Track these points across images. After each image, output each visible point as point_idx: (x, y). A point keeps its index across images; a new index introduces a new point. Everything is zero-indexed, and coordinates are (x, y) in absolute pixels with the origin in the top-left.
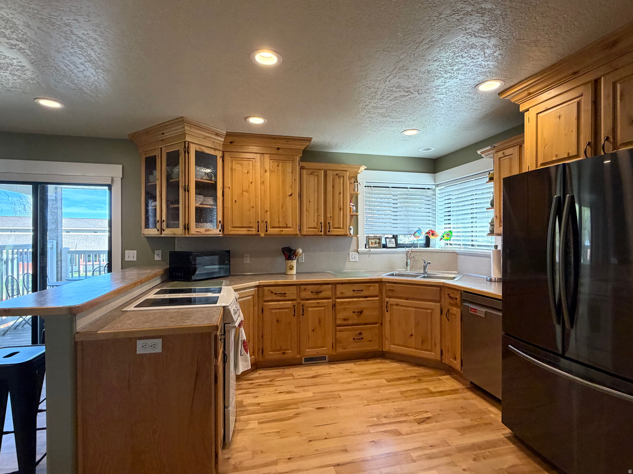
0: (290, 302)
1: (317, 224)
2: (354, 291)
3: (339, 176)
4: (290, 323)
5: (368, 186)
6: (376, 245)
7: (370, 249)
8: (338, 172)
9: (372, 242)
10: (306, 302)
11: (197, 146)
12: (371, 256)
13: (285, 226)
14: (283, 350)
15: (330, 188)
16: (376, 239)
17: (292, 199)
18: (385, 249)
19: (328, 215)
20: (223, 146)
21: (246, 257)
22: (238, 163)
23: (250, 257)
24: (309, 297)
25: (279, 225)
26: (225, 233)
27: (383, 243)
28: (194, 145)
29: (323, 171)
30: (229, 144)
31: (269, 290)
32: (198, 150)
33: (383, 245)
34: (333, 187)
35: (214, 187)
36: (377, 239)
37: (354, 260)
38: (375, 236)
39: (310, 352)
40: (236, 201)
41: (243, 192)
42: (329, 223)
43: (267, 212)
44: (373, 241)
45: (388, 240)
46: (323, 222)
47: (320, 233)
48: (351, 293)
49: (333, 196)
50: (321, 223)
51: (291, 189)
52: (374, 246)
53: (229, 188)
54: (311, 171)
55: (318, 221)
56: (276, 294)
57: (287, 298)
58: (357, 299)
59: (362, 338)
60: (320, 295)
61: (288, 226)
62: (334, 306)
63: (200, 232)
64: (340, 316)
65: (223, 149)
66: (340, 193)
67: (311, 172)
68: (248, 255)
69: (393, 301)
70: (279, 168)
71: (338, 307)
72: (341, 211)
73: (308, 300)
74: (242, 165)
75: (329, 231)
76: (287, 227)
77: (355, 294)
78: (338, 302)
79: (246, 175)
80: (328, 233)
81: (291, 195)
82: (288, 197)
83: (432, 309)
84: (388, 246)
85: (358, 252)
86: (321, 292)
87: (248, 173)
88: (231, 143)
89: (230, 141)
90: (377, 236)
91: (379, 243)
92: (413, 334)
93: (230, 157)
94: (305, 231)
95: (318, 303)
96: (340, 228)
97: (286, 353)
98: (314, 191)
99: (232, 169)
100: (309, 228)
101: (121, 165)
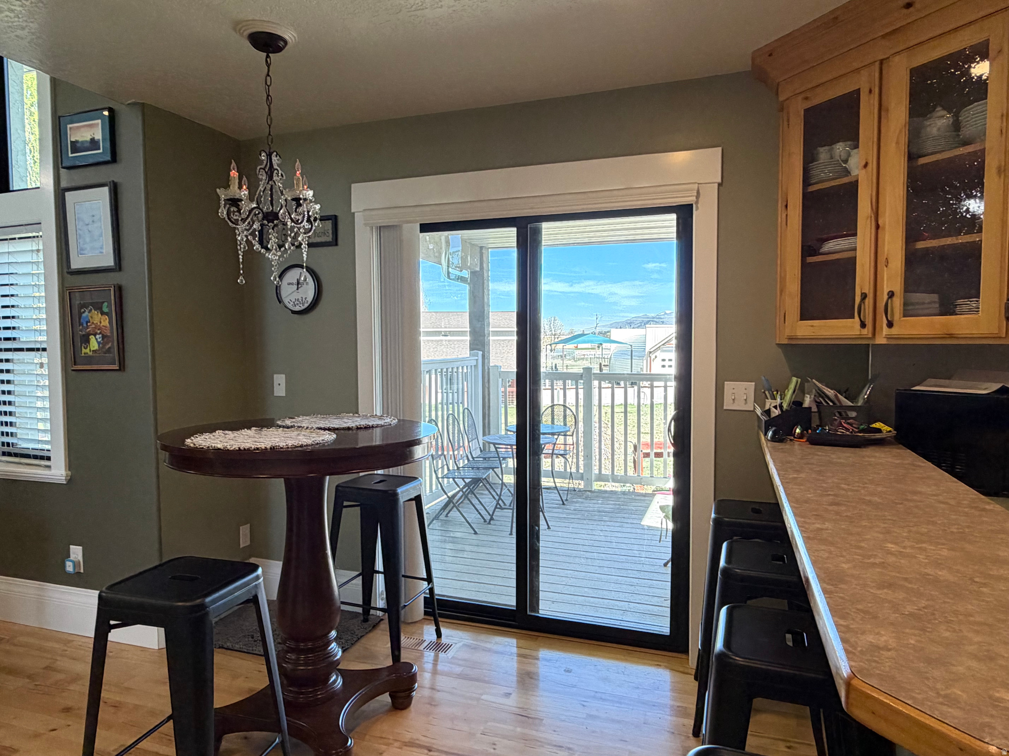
101: (720, 149)
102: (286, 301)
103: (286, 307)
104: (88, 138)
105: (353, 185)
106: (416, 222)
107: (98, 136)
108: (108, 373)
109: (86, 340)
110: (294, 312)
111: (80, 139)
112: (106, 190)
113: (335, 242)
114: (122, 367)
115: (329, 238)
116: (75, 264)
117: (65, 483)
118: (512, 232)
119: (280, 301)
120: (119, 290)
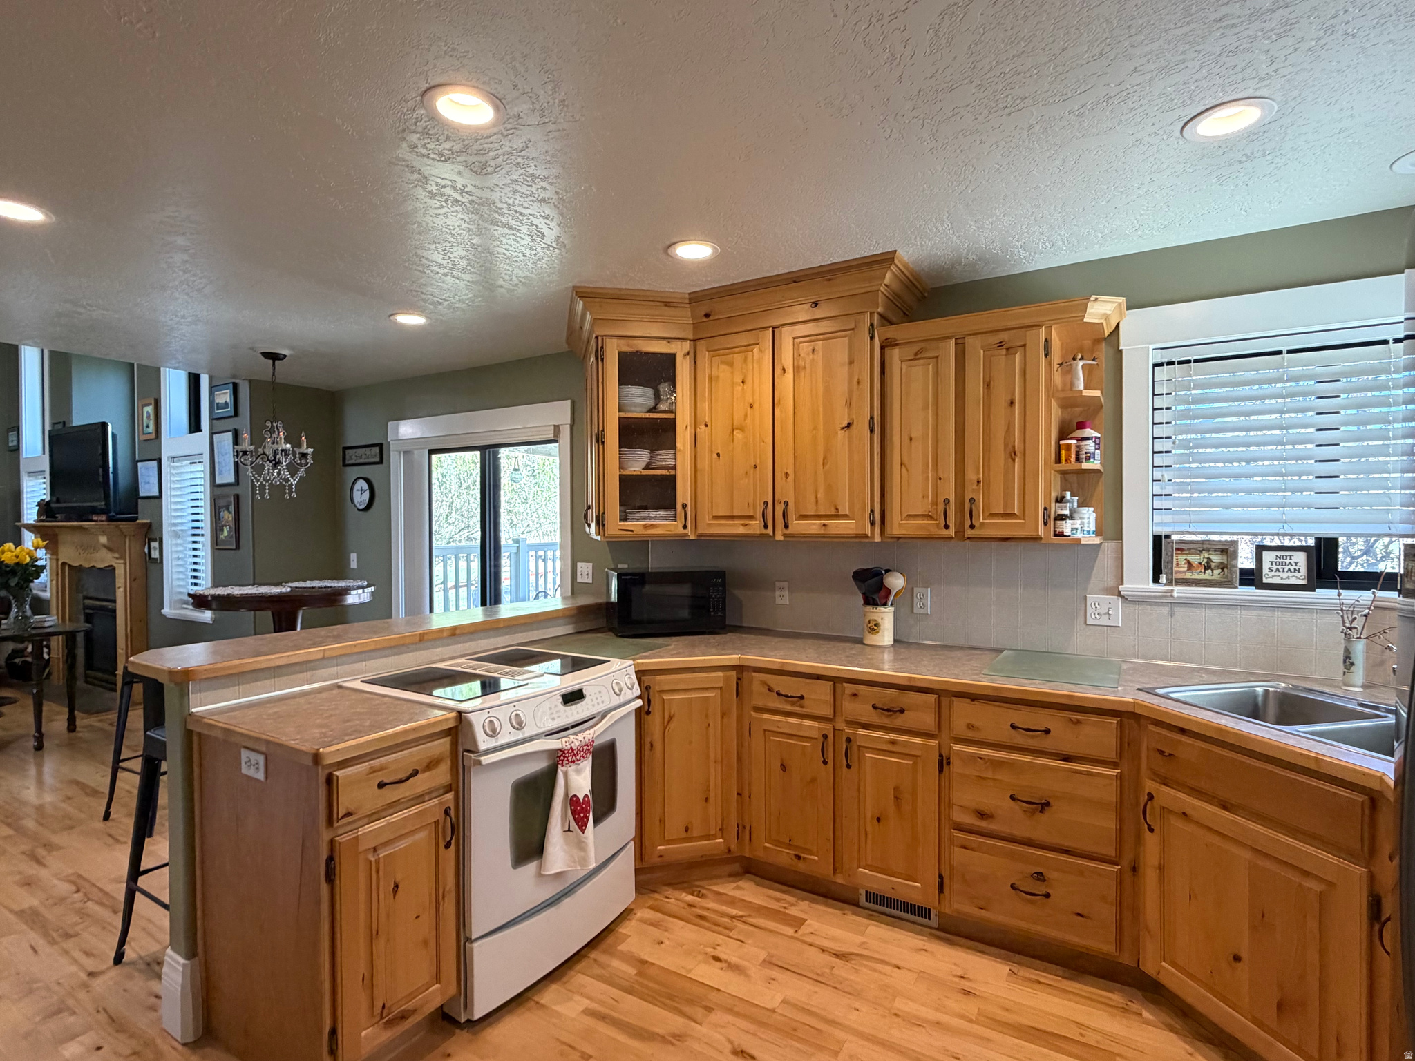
0: (815, 724)
1: (935, 503)
2: (1013, 727)
3: (1008, 349)
4: (813, 780)
5: (1171, 363)
6: (1208, 575)
7: (1170, 588)
8: (1004, 336)
9: (1189, 563)
10: (860, 732)
11: (622, 341)
12: (1180, 611)
13: (833, 512)
14: (797, 847)
15: (975, 388)
16: (1208, 550)
17: (850, 438)
18: (1251, 590)
19: (971, 475)
20: (694, 328)
21: (782, 589)
22: (723, 362)
23: (791, 591)
24: (865, 720)
25: (817, 510)
26: (700, 531)
27: (1240, 566)
28: (615, 341)
29: (952, 342)
30: (705, 319)
31: (764, 683)
32: (625, 349)
33: (1243, 572)
34: (988, 385)
35: (668, 427)
36: (1216, 550)
37: (1104, 621)
38: (1203, 542)
39: (869, 878)
40: (718, 455)
41: (733, 430)
42: (972, 501)
43: (787, 477)
44: (1195, 559)
45: (1268, 557)
46: (952, 499)
47: (945, 532)
48: (1006, 735)
49: (987, 416)
50: (947, 501)
51: (846, 410)
52: (1201, 576)
53: (706, 425)
54: (915, 348)
55: (936, 495)
56: (779, 694)
57: (806, 711)
58: (1028, 759)
59: (1047, 895)
60: (899, 721)
61: (840, 513)
62: (943, 763)
63: (632, 531)
64: (966, 797)
65: (694, 335)
66: (1012, 403)
67: (915, 351)
68: (785, 584)
69: (1168, 795)
70: (815, 357)
71: (957, 767)
72: (1014, 460)
73: (866, 726)
74: (731, 364)
75: (972, 527)
76: (837, 516)
77: (1019, 739)
78: (958, 753)
79: (740, 388)
80: (969, 532)
81: (849, 425)
82: (840, 433)
83: (1331, 884)
84: (1265, 581)
85: (1119, 594)
86: (902, 711)
87: (743, 382)
88: (707, 315)
89: (704, 313)
90: (1209, 542)
91: (1223, 567)
92: (1244, 955)
93: (709, 351)
94: (899, 525)
95: (893, 742)
96: (1012, 515)
97: (804, 858)
98: (926, 407)
99: (710, 378)
100: (910, 516)
101: (569, 402)
102: (356, 502)
103: (355, 506)
104: (224, 401)
105: (389, 423)
106: (425, 448)
107: (228, 400)
108: (229, 552)
109: (222, 530)
110: (359, 510)
111: (221, 402)
112: (230, 434)
113: (381, 462)
114: (238, 547)
115: (377, 459)
116: (218, 481)
117: (211, 622)
118: (478, 453)
119: (352, 502)
120: (237, 497)
